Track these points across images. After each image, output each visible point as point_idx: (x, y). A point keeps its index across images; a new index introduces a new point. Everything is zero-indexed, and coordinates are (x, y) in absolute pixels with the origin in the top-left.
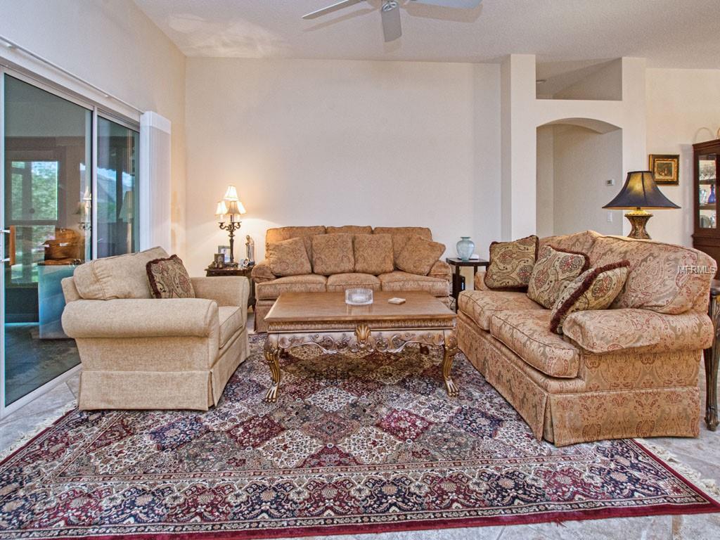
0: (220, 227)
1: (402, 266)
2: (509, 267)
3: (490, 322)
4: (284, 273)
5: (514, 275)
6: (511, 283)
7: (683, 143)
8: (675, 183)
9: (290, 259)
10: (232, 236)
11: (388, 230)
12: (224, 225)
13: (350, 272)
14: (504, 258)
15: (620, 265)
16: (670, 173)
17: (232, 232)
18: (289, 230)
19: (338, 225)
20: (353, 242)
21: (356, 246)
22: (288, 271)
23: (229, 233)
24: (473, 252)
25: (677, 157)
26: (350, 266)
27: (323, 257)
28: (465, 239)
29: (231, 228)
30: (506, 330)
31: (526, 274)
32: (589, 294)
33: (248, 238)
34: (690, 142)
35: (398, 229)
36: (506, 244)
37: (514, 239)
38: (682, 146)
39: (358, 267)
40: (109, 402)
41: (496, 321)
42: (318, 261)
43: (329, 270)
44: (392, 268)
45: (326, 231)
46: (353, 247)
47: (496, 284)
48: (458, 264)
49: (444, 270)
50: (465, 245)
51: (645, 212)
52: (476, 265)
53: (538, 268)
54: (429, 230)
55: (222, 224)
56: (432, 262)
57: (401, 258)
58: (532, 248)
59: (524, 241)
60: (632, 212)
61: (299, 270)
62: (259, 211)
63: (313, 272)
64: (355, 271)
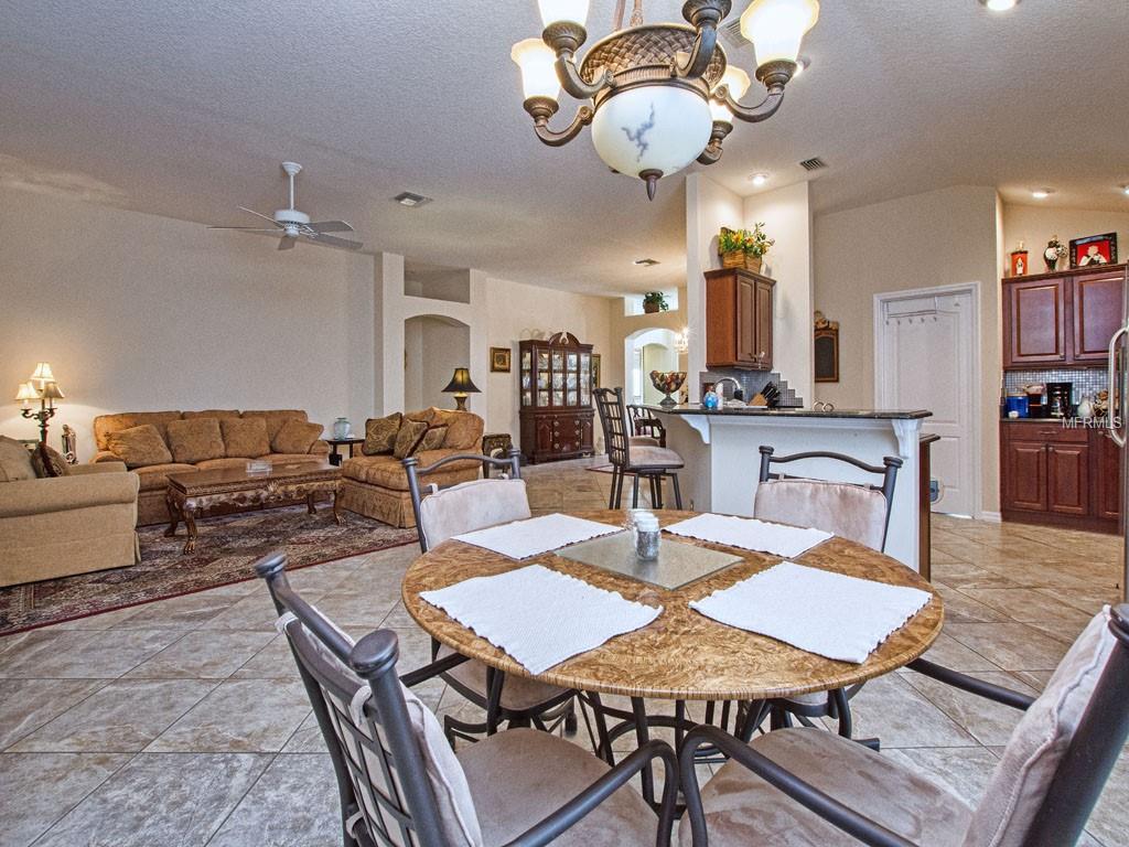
0: (24, 415)
1: (279, 448)
2: (381, 437)
3: (367, 473)
4: (140, 463)
5: (384, 443)
6: (382, 449)
7: (514, 339)
8: (508, 371)
9: (143, 447)
10: (44, 425)
11: (261, 414)
12: (31, 413)
13: (221, 457)
14: (377, 432)
15: (442, 426)
16: (504, 363)
17: (44, 422)
18: (132, 417)
19: (196, 410)
20: (221, 427)
21: (226, 431)
22: (145, 461)
23: (40, 423)
24: (350, 432)
25: (508, 350)
26: (221, 451)
27: (185, 444)
28: (341, 421)
29: (43, 417)
30: (378, 476)
31: (392, 440)
32: (424, 442)
33: (66, 429)
34: (519, 340)
35: (270, 412)
36: (379, 421)
37: (385, 416)
38: (513, 342)
39: (230, 452)
40: (12, 578)
41: (372, 472)
42: (179, 451)
43: (195, 457)
44: (268, 451)
45: (183, 416)
46: (223, 434)
47: (371, 451)
48: (335, 443)
49: (323, 448)
50: (341, 426)
51: (464, 395)
52: (351, 443)
53: (401, 434)
54: (304, 412)
55: (26, 411)
56: (312, 441)
57: (278, 441)
58: (398, 422)
59: (392, 417)
60: (458, 395)
61: (159, 459)
62: (82, 395)
63: (174, 462)
64: (226, 457)
